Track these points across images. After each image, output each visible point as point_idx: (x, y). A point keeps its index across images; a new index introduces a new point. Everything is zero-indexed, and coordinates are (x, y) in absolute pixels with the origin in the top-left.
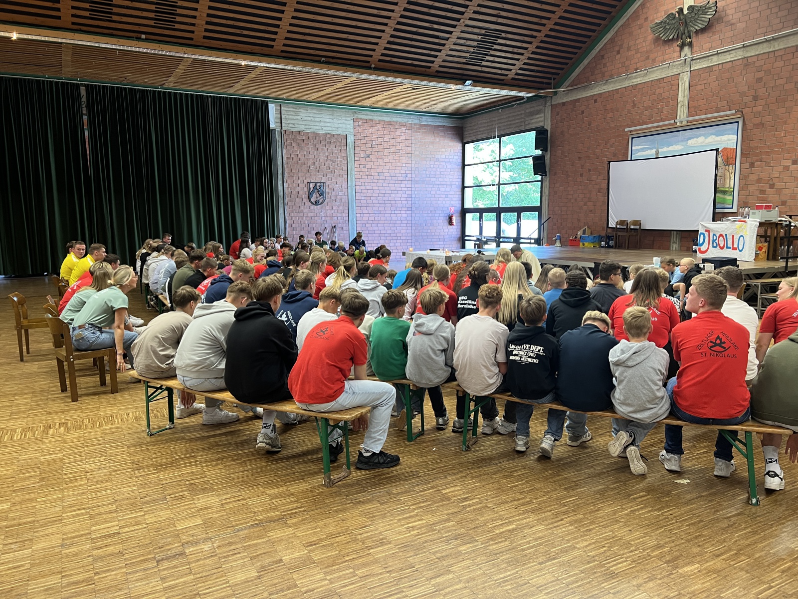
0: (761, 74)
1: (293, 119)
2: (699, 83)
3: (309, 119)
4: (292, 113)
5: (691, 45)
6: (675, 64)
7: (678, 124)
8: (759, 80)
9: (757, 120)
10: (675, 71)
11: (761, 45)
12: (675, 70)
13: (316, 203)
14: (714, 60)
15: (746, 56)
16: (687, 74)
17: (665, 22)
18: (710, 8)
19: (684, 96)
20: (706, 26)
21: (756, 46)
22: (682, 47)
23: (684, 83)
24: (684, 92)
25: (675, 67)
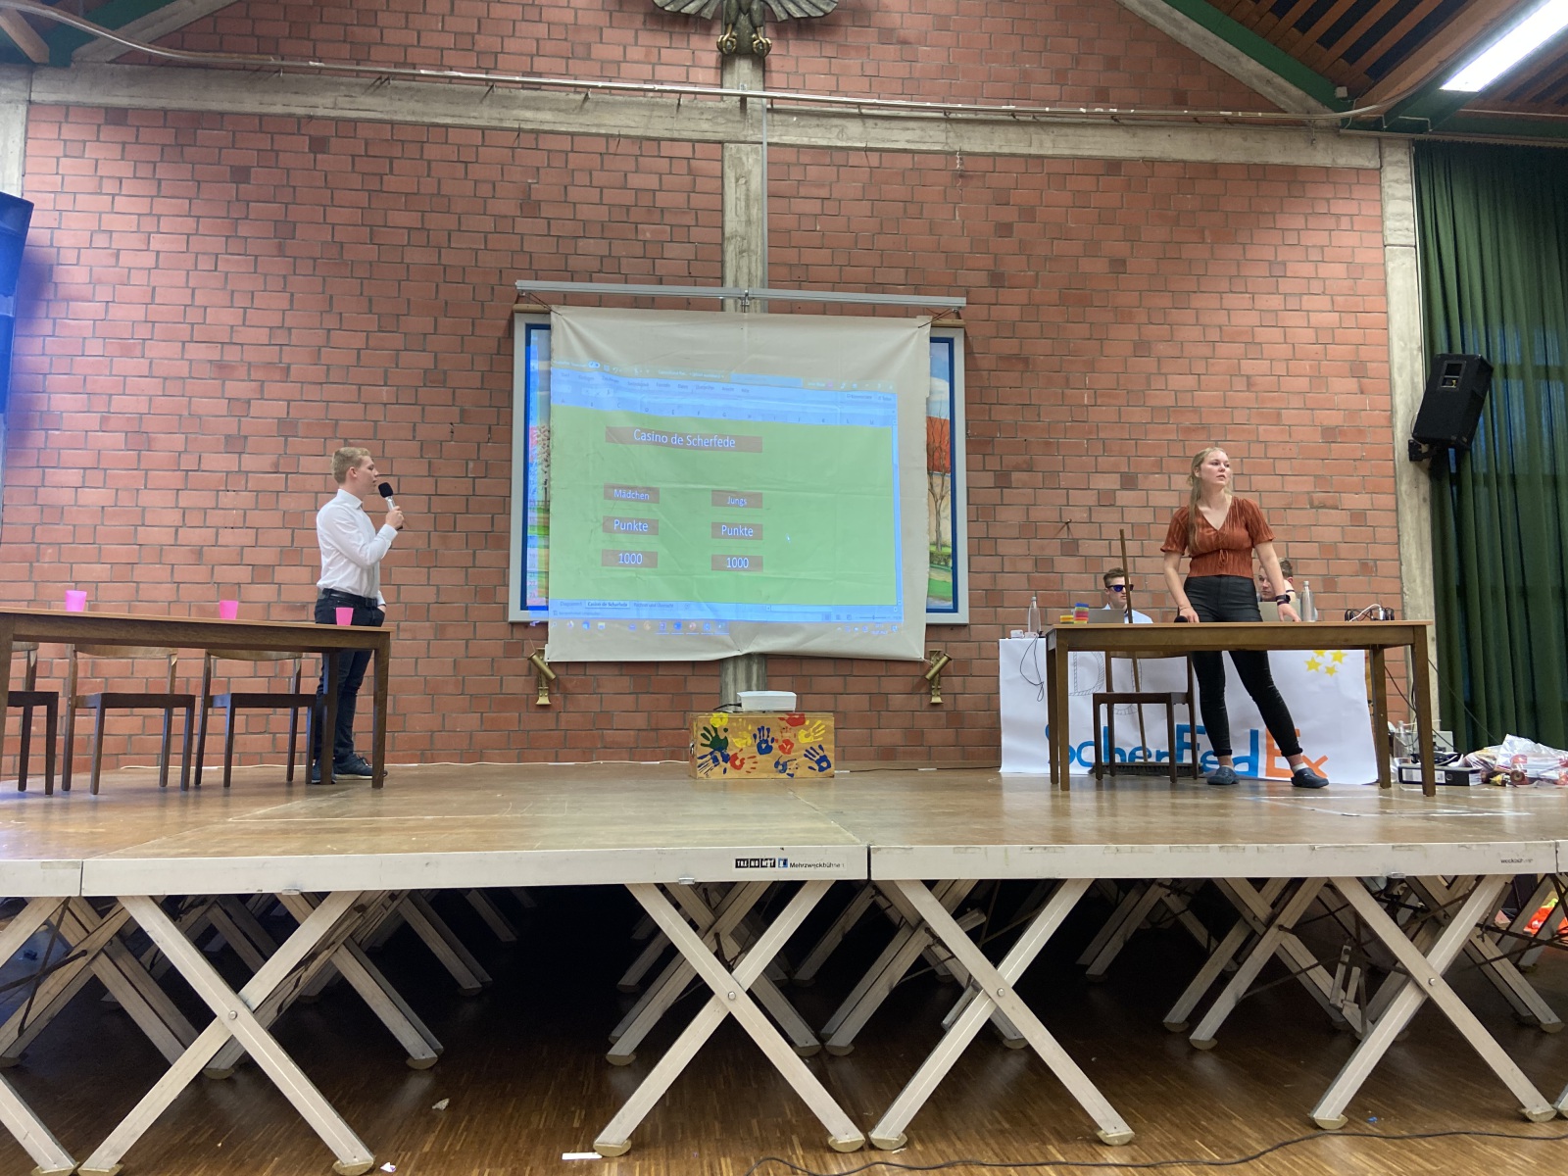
0: (1008, 215)
2: (803, 192)
6: (702, 102)
8: (1004, 229)
9: (1009, 346)
10: (705, 128)
11: (1001, 130)
12: (705, 126)
14: (848, 131)
16: (757, 152)
19: (749, 222)
20: (826, 14)
21: (986, 130)
22: (727, 58)
23: (742, 177)
24: (747, 206)
25: (702, 113)
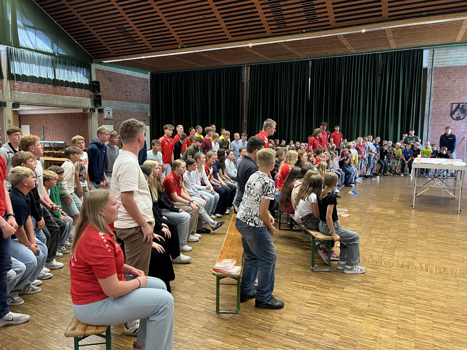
1: (443, 58)
3: (458, 56)
4: (443, 54)
13: (458, 119)
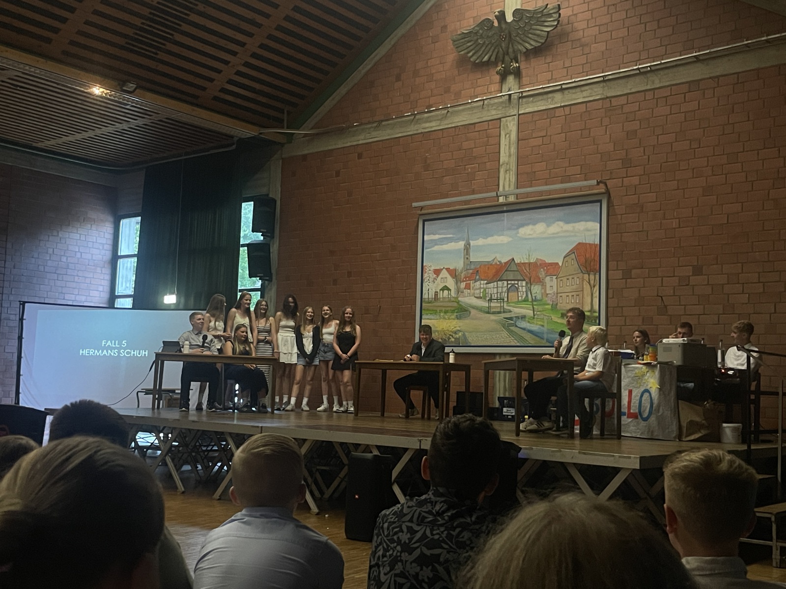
0: (634, 126)
2: (534, 136)
5: (518, 73)
6: (492, 101)
7: (501, 200)
8: (631, 134)
9: (632, 200)
10: (494, 114)
11: (632, 79)
12: (494, 112)
14: (556, 100)
15: (608, 96)
16: (514, 120)
17: (476, 33)
18: (550, 15)
19: (510, 156)
20: (543, 44)
21: (624, 81)
22: (503, 76)
23: (508, 134)
24: (510, 148)
25: (492, 107)
